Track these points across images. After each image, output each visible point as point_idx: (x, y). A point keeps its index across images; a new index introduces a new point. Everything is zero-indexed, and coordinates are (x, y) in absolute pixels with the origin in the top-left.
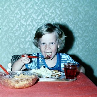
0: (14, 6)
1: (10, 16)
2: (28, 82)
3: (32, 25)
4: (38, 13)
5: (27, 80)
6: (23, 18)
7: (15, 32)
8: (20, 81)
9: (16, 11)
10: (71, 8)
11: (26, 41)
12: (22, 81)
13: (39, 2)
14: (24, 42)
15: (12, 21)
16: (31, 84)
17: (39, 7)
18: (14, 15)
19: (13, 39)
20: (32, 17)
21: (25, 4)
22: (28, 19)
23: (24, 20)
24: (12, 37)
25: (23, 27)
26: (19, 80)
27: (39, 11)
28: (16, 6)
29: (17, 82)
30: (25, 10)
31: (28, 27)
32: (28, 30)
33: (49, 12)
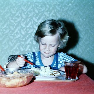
0: (14, 9)
1: (11, 19)
2: (21, 80)
3: (32, 28)
4: (39, 16)
5: (21, 77)
6: (23, 22)
7: (15, 35)
8: (12, 79)
9: (17, 14)
10: (72, 12)
11: (26, 44)
12: (14, 79)
13: (40, 6)
14: (24, 45)
15: (13, 24)
16: (26, 82)
17: (39, 11)
18: (15, 18)
19: (13, 42)
20: (33, 21)
21: (26, 7)
22: (29, 22)
23: (25, 23)
24: (13, 39)
25: (23, 30)
26: (11, 77)
27: (40, 14)
28: (16, 9)
29: (8, 80)
30: (25, 13)
31: (28, 30)
32: (28, 33)
33: (49, 15)
